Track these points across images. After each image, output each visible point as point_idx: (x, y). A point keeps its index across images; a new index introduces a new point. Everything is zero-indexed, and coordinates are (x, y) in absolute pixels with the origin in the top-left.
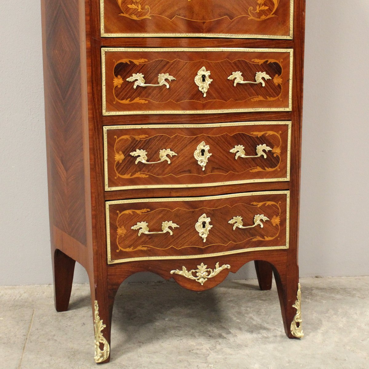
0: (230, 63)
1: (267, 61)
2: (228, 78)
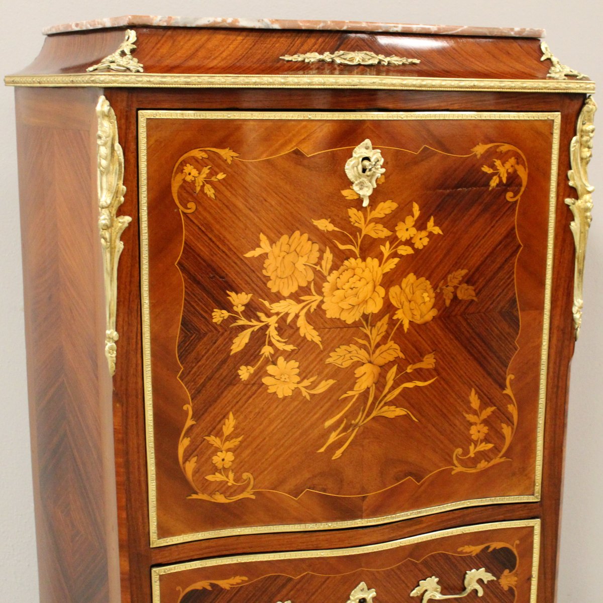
0: (415, 564)
1: (488, 547)
2: (411, 595)
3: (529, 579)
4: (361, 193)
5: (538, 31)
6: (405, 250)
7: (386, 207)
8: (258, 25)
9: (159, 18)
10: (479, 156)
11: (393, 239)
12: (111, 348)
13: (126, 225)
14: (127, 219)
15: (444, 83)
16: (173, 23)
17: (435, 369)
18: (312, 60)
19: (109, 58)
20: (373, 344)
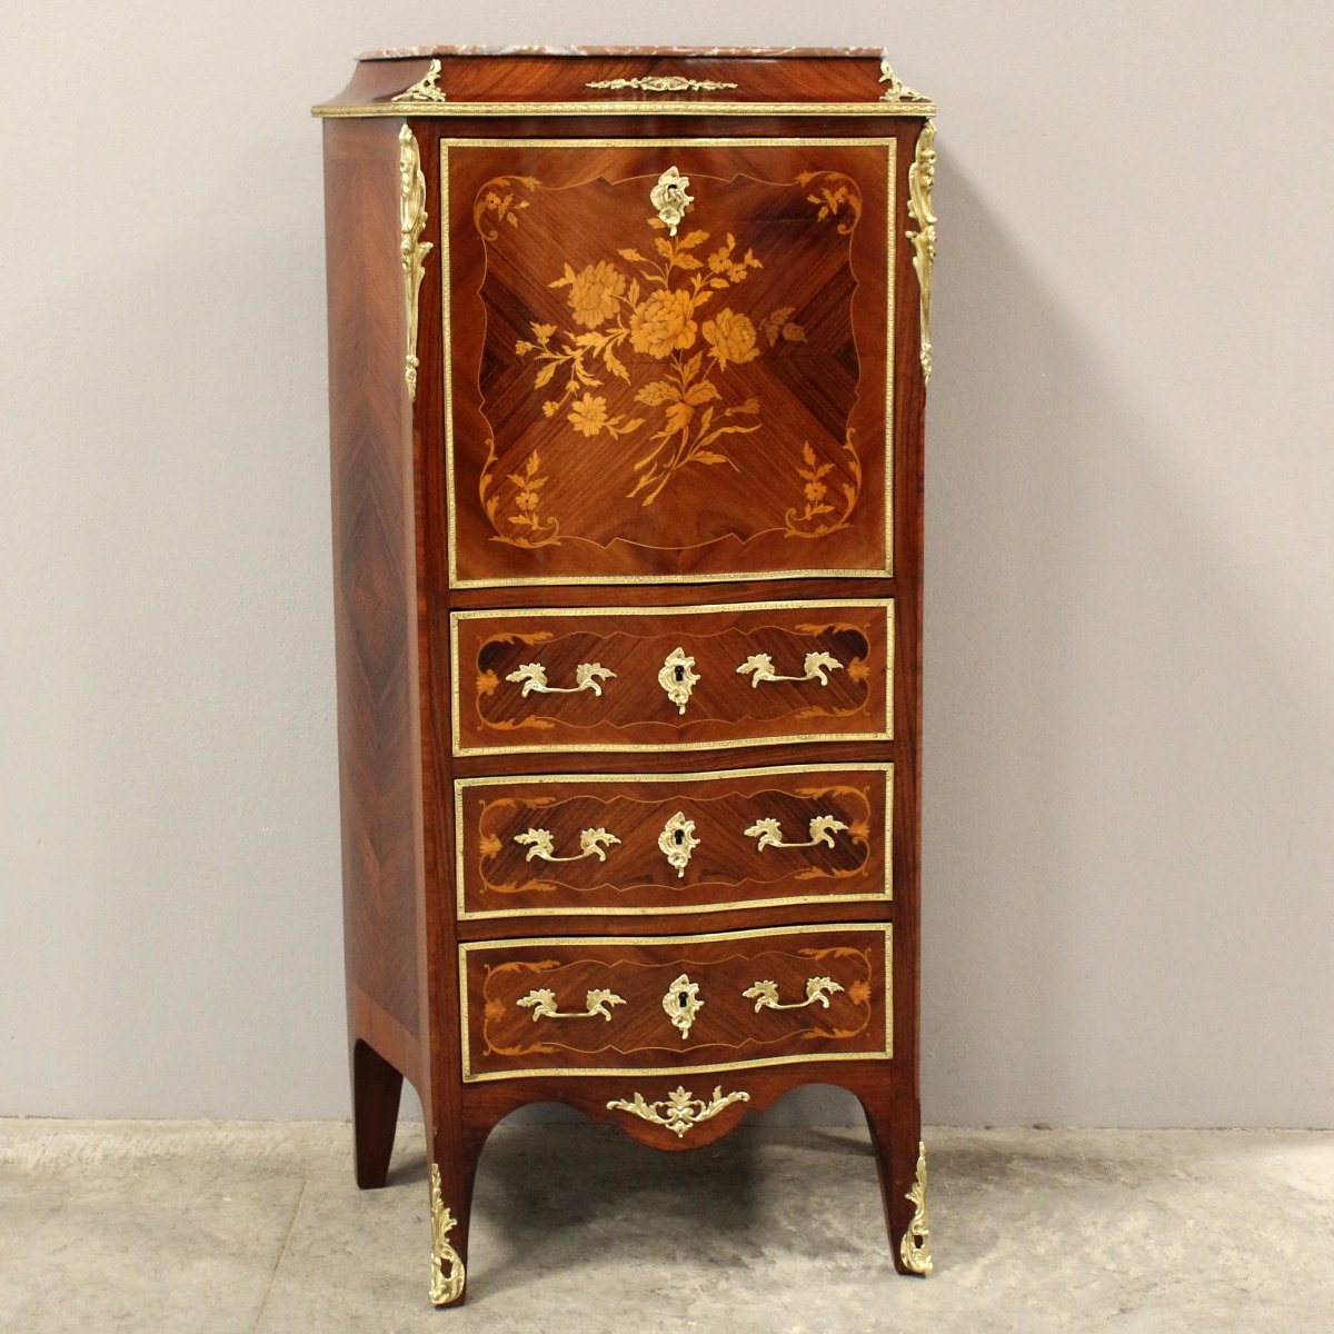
0: (743, 637)
1: (832, 629)
2: (738, 670)
3: (884, 671)
4: (668, 222)
5: (878, 50)
6: (719, 284)
7: (696, 238)
8: (565, 52)
9: (464, 47)
10: (803, 185)
11: (705, 271)
12: (411, 374)
13: (428, 251)
14: (429, 245)
15: (757, 108)
16: (478, 52)
17: (759, 415)
18: (618, 87)
19: (413, 88)
20: (686, 382)
